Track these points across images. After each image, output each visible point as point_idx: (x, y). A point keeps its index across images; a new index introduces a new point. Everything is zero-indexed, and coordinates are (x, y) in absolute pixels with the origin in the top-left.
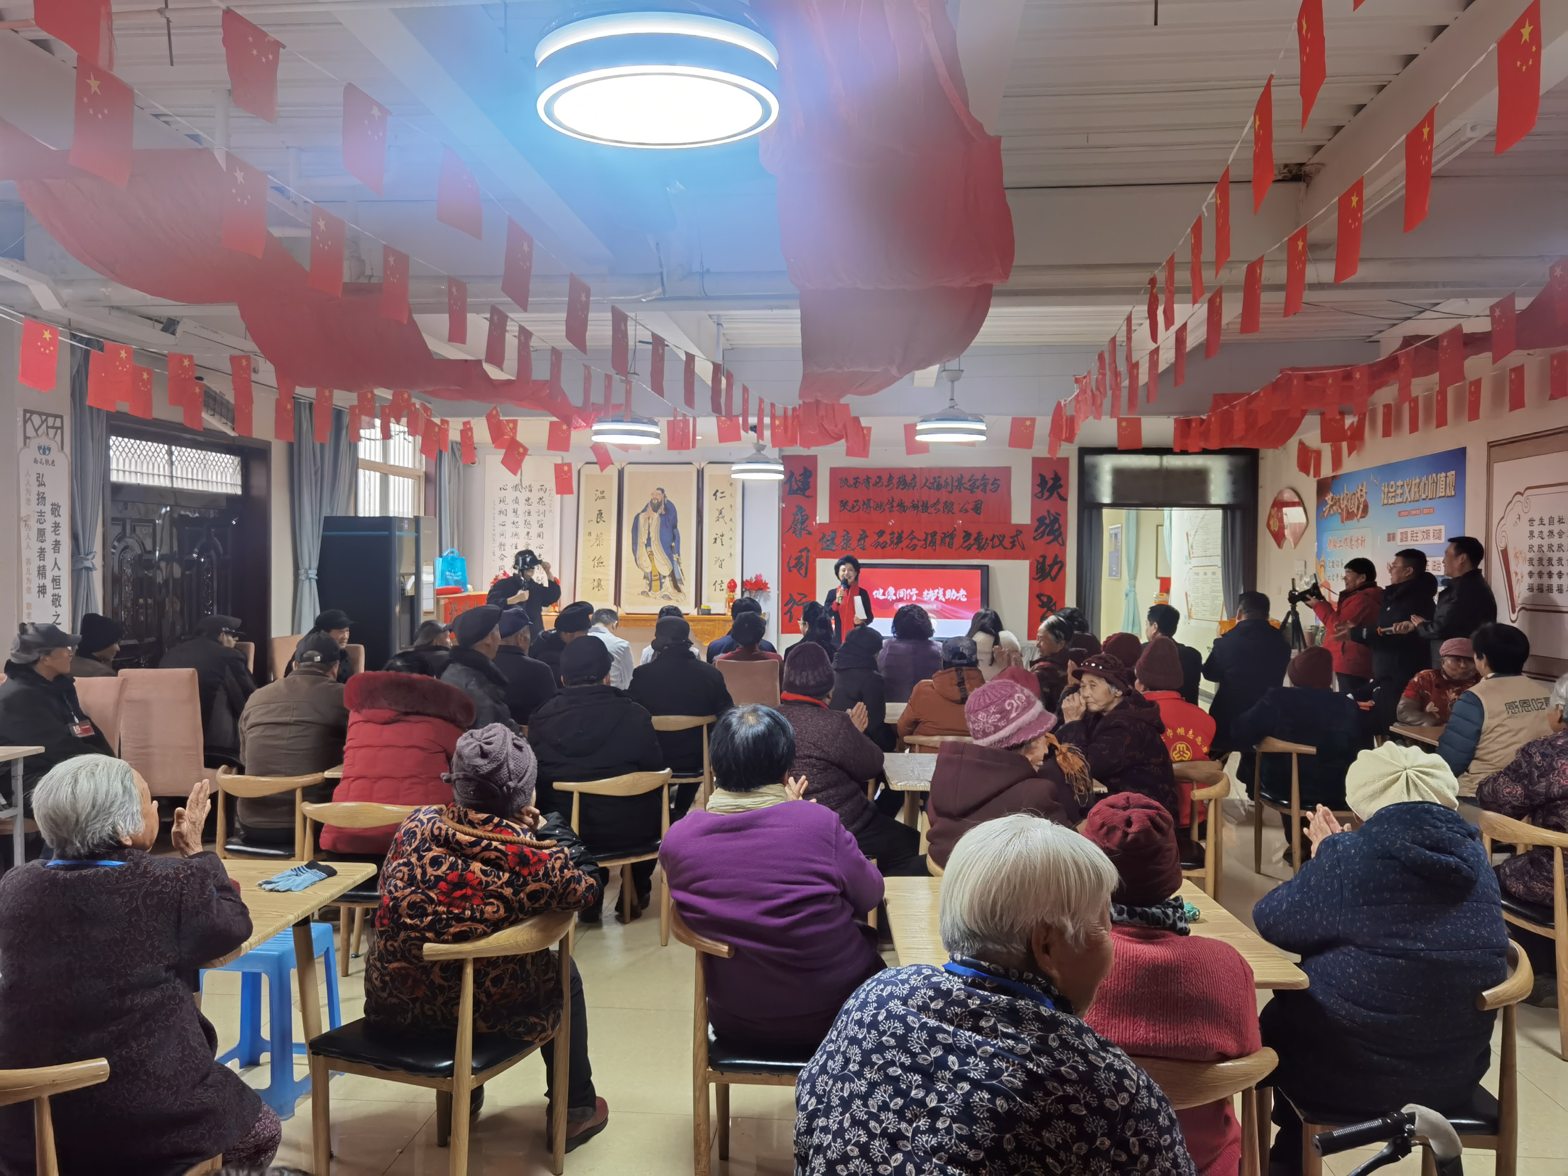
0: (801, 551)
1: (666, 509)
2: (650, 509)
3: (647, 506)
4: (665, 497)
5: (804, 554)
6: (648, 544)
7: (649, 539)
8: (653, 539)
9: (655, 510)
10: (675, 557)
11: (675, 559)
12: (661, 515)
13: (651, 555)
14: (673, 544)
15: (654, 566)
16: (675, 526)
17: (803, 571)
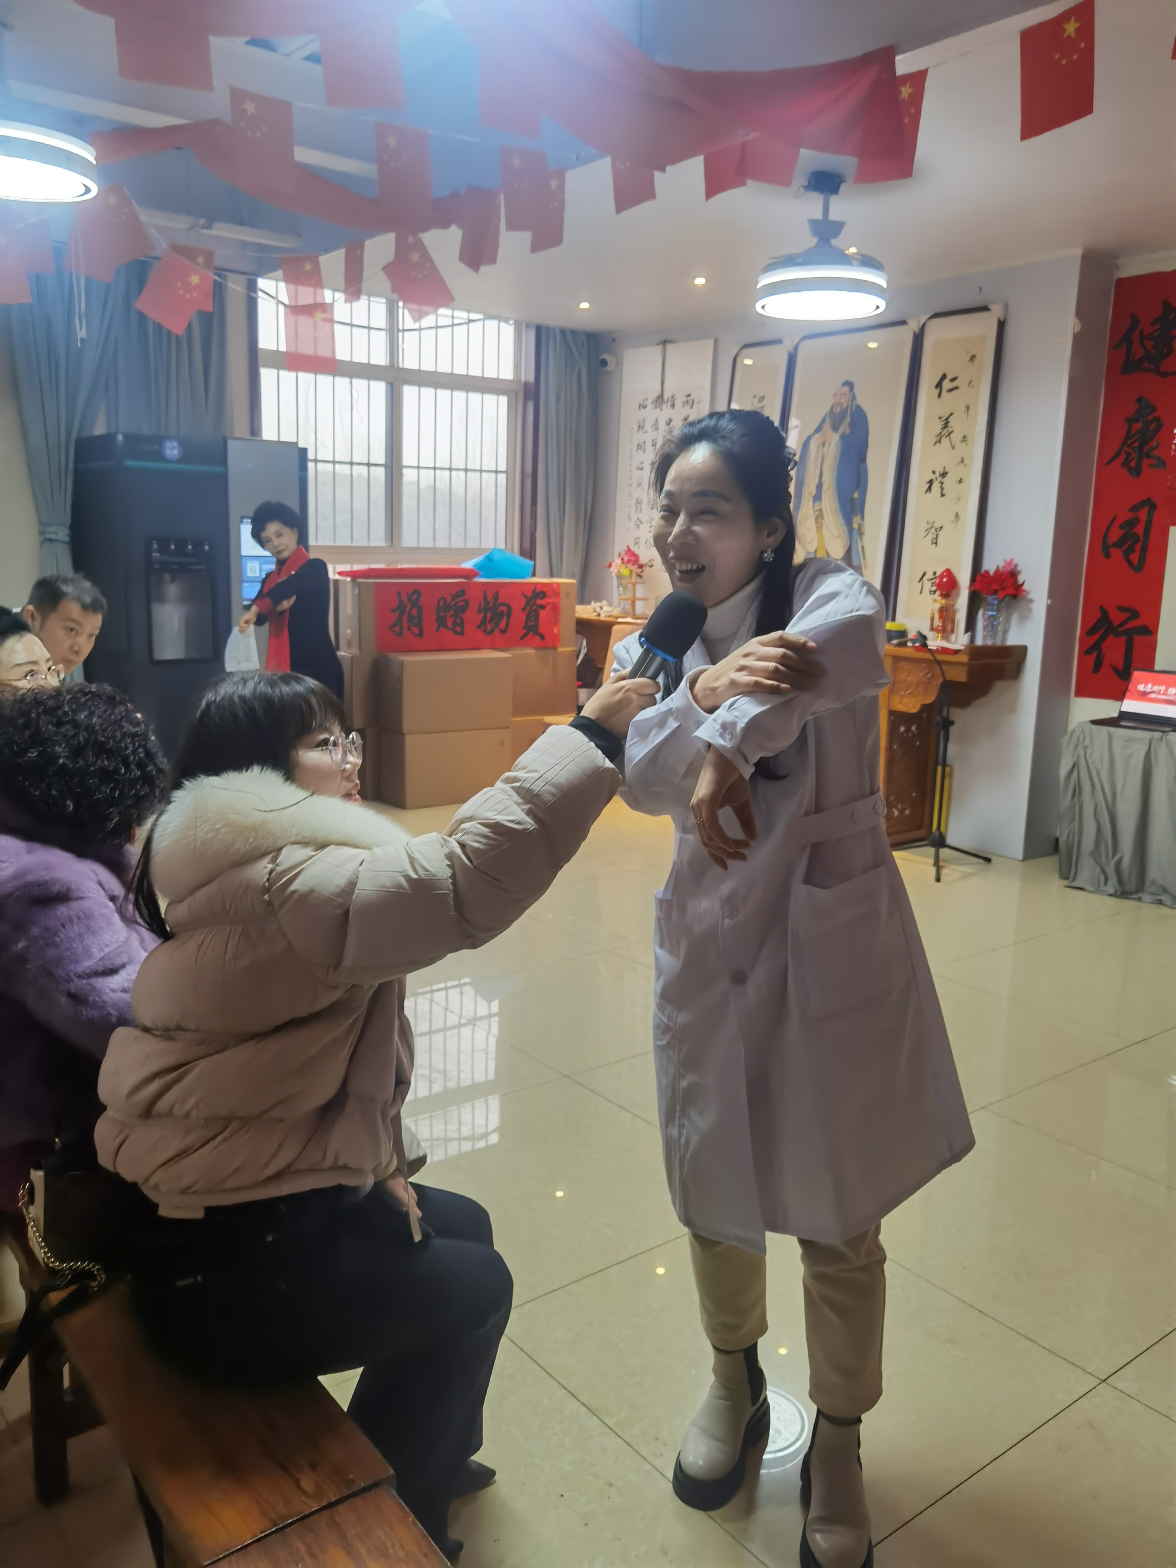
1: (852, 424)
2: (827, 425)
3: (823, 421)
4: (854, 398)
6: (817, 497)
7: (819, 486)
8: (826, 486)
9: (835, 429)
10: (856, 520)
11: (855, 526)
12: (843, 437)
13: (819, 519)
14: (856, 495)
15: (821, 539)
16: (863, 459)
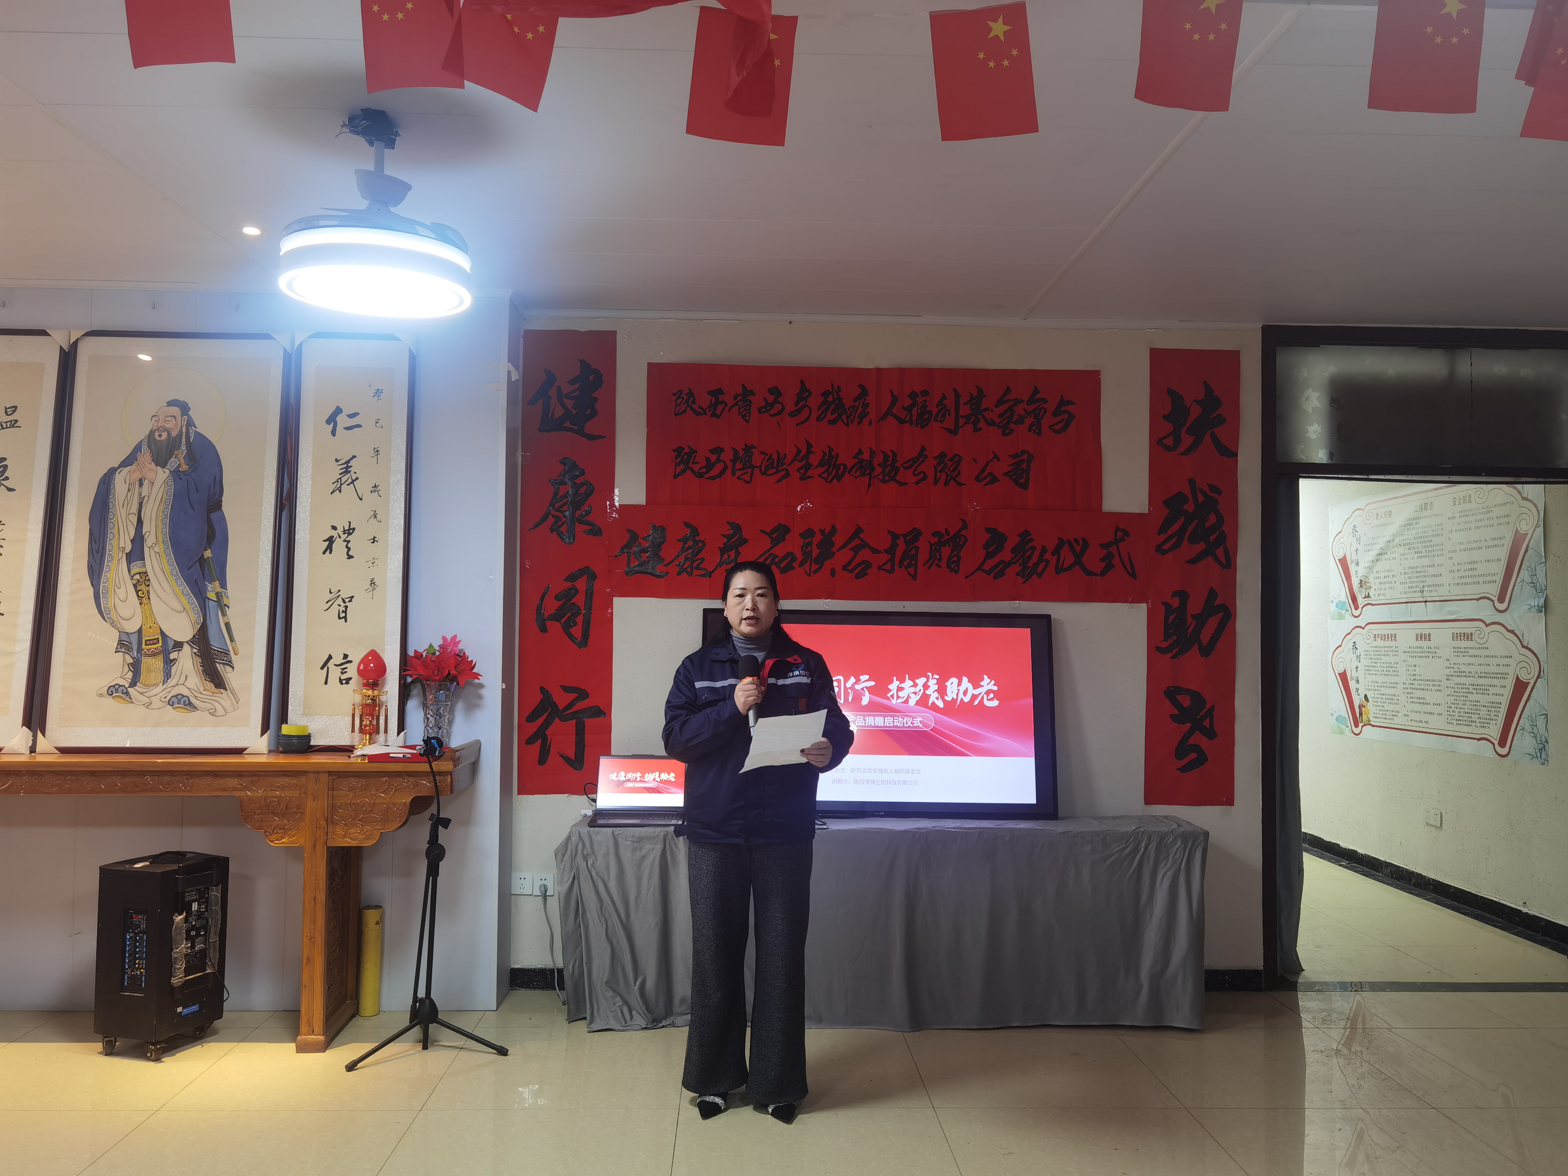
0: (572, 578)
1: (191, 457)
2: (145, 456)
3: (138, 448)
4: (190, 423)
5: (581, 584)
6: (136, 554)
7: (138, 540)
8: (150, 540)
9: (160, 461)
10: (212, 590)
11: (212, 596)
12: (176, 474)
13: (142, 585)
14: (208, 554)
15: (148, 614)
16: (215, 505)
17: (577, 631)
